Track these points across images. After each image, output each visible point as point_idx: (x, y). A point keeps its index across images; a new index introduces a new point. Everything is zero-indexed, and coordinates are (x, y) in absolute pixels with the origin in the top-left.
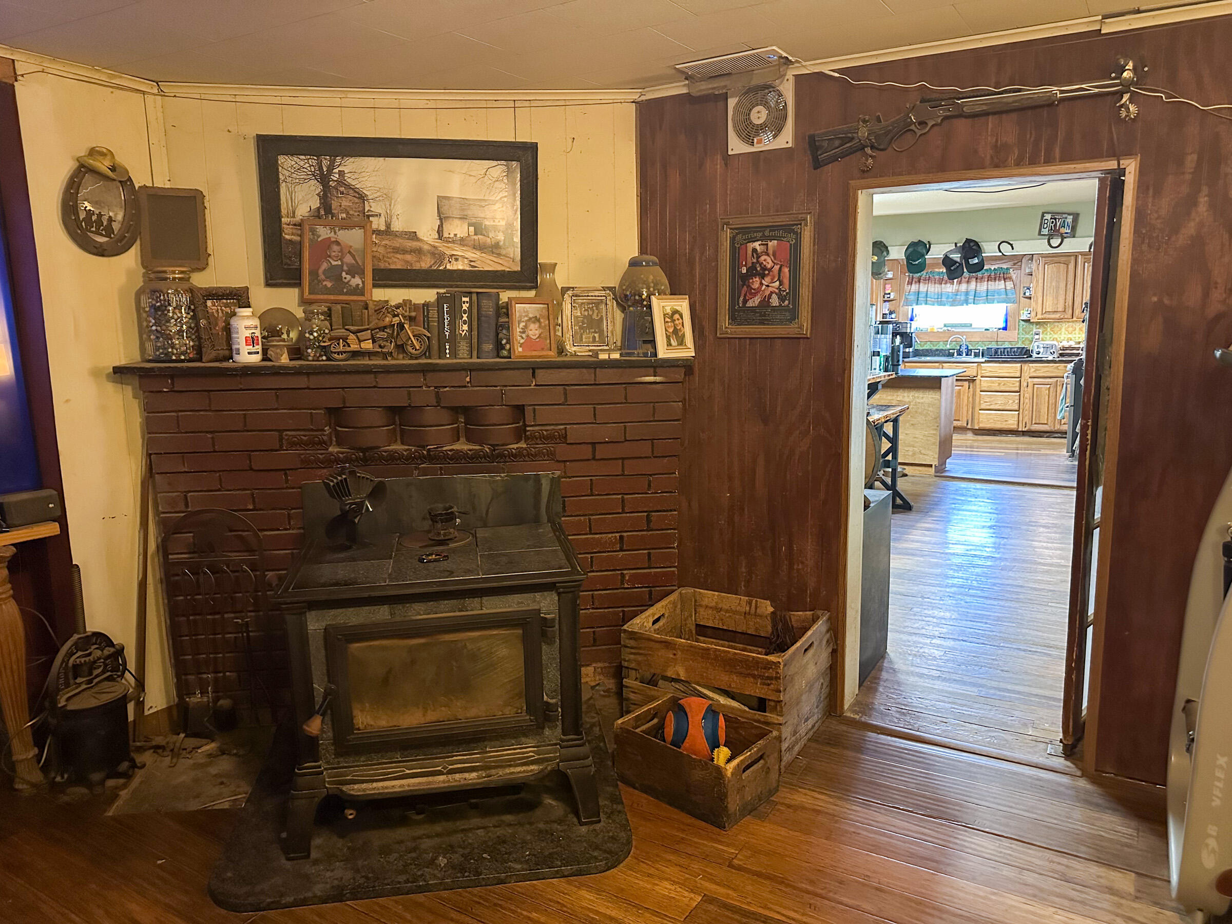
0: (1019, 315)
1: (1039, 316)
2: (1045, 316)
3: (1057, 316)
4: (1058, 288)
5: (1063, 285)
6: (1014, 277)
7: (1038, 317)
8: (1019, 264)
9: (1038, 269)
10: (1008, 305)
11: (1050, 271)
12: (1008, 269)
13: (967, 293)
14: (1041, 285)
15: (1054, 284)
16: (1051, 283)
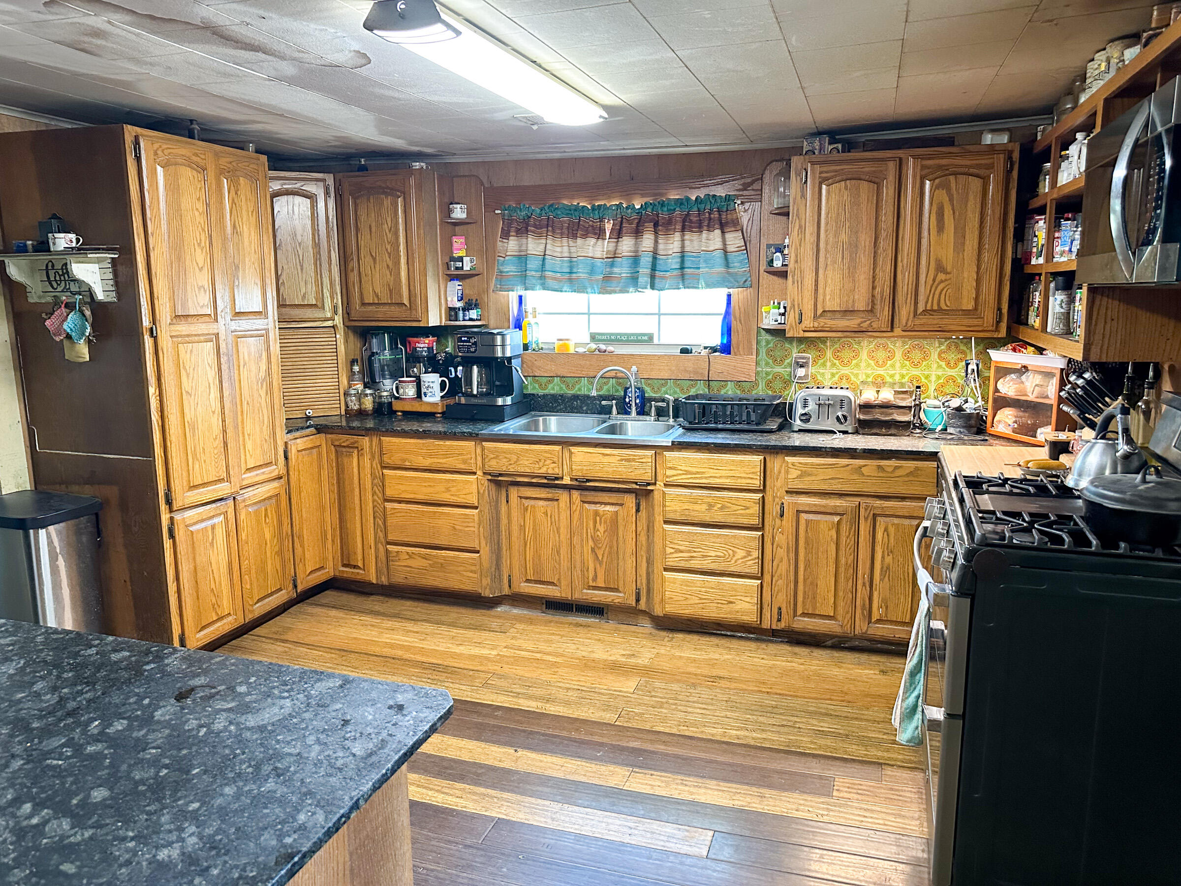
0: (758, 316)
1: (808, 323)
2: (822, 321)
3: (852, 323)
4: (854, 247)
5: (865, 239)
6: (745, 219)
7: (803, 326)
8: (757, 186)
9: (803, 196)
10: (731, 290)
11: (833, 203)
12: (728, 199)
13: (635, 259)
14: (810, 237)
15: (844, 237)
16: (836, 235)
